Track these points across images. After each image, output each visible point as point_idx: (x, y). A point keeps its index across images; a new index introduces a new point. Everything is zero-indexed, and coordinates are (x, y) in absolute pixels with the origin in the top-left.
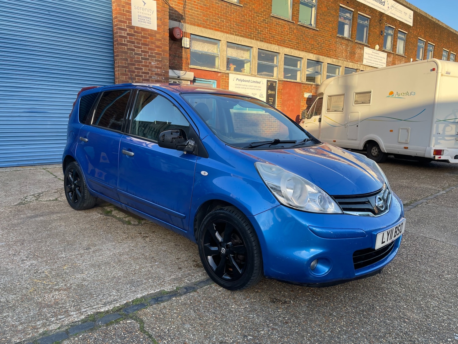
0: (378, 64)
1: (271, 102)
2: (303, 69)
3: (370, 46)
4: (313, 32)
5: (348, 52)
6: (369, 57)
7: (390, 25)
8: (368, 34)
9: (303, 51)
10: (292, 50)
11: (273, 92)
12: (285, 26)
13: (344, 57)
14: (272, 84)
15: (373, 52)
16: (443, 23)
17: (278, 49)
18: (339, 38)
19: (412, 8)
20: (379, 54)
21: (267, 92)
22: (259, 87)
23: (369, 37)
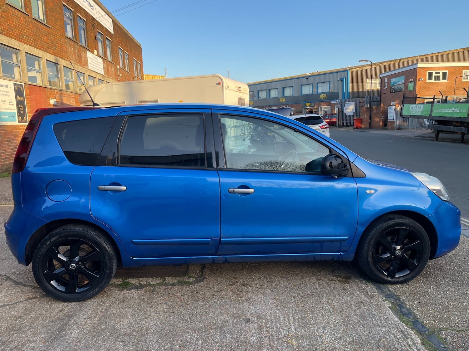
0: (98, 70)
1: (22, 111)
2: (44, 71)
3: (90, 50)
4: (46, 29)
5: (77, 55)
6: (92, 62)
7: (99, 31)
8: (87, 38)
9: (41, 49)
10: (32, 48)
11: (21, 99)
12: (20, 18)
13: (74, 60)
14: (19, 88)
15: (93, 57)
16: (130, 34)
17: (18, 45)
18: (67, 39)
19: (110, 16)
20: (97, 59)
21: (16, 99)
22: (7, 92)
23: (88, 40)
